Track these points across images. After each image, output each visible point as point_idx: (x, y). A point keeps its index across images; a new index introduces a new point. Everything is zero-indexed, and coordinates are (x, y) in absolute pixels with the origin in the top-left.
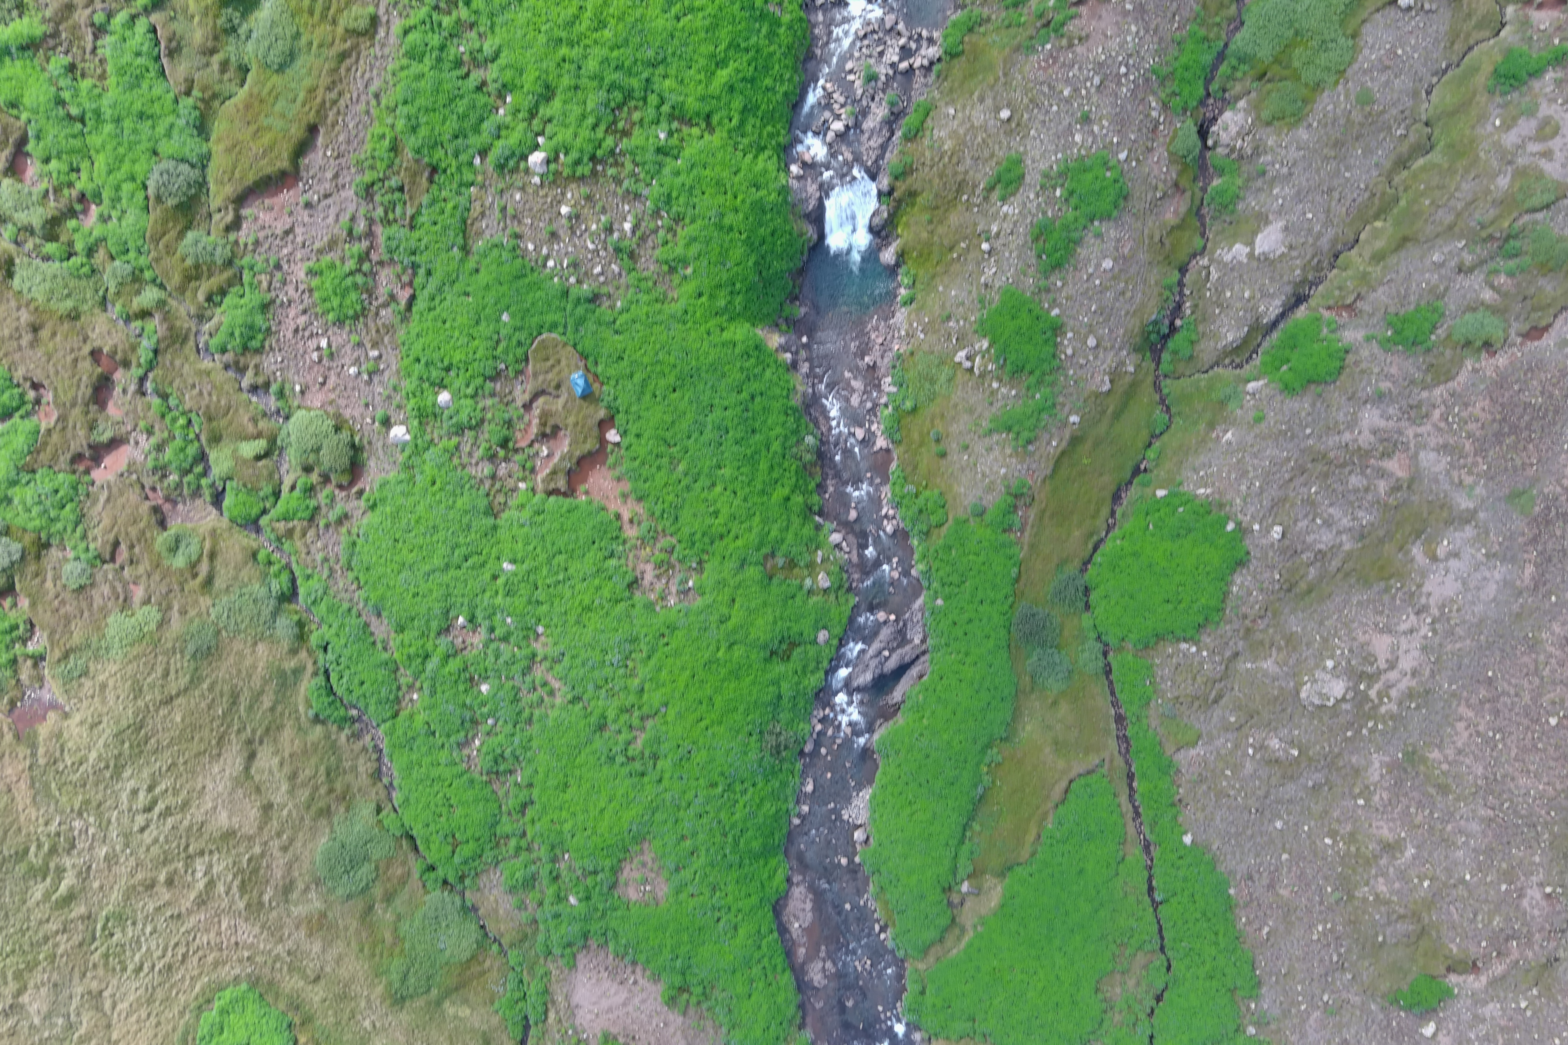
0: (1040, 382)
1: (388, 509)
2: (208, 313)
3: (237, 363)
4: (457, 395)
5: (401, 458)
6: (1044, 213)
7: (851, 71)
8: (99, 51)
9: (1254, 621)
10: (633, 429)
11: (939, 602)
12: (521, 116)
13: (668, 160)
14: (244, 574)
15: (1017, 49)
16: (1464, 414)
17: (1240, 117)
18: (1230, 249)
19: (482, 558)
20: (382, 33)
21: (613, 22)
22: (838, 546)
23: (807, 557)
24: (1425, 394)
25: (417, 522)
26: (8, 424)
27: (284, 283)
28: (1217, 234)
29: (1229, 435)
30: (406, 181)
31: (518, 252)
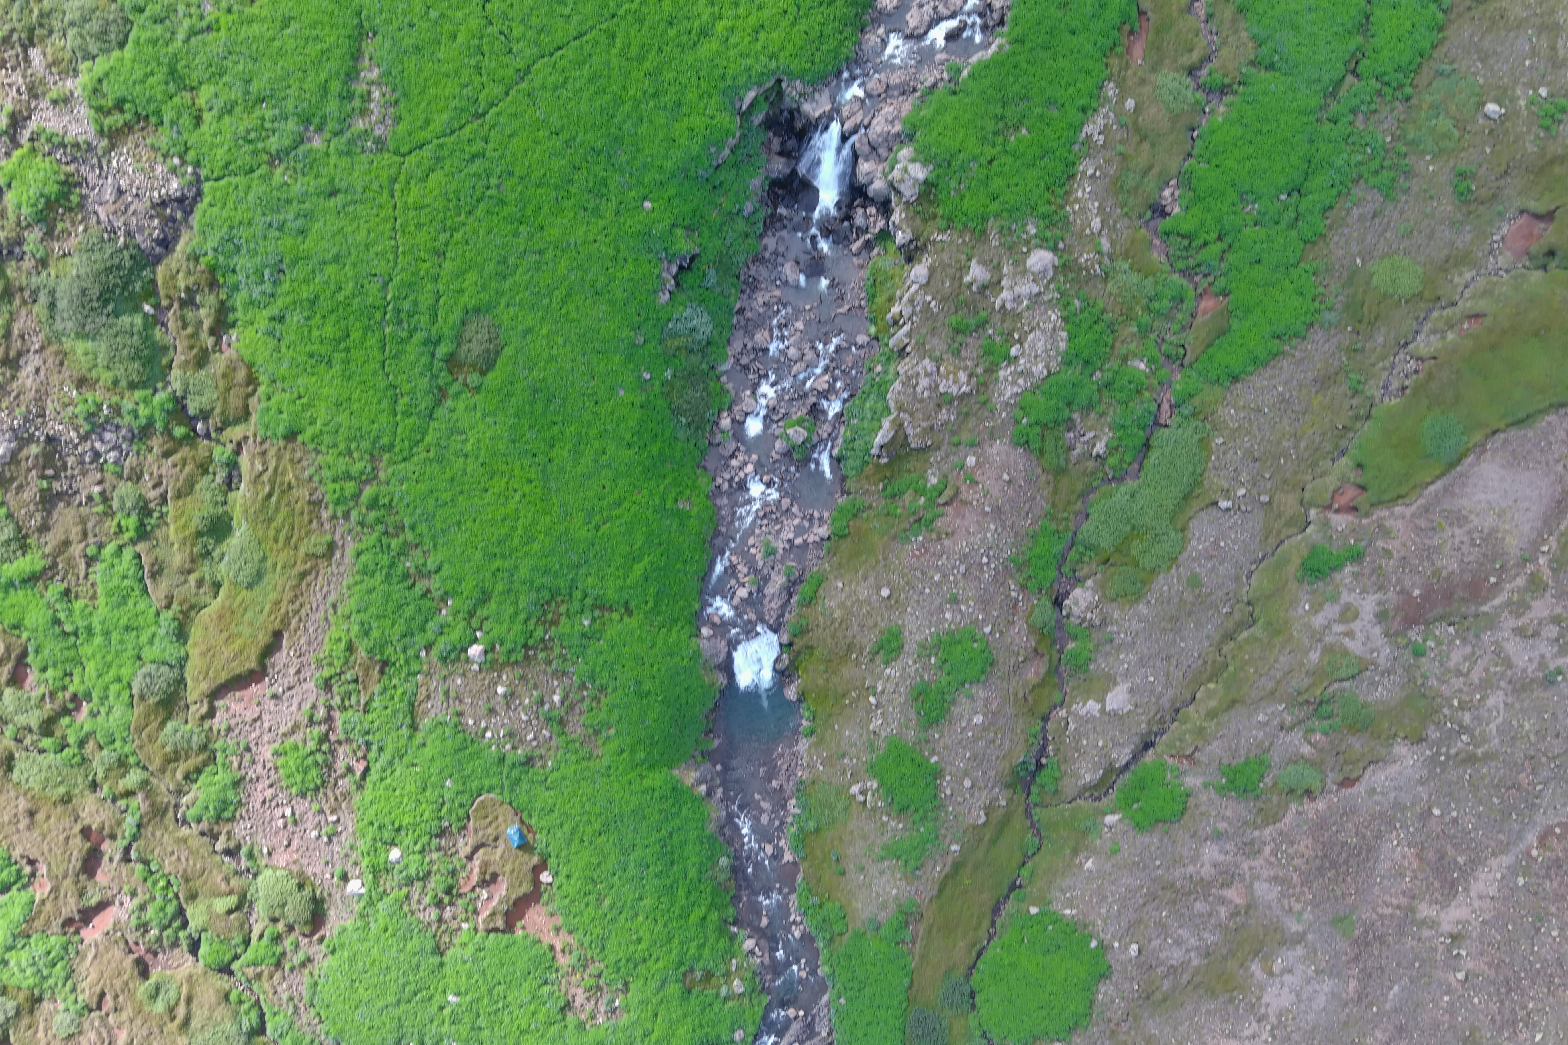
0: (924, 818)
1: (346, 954)
2: (186, 788)
3: (211, 830)
4: (406, 852)
5: (358, 908)
6: (922, 677)
8: (91, 577)
9: (1118, 1024)
10: (564, 871)
11: (842, 1002)
12: (461, 616)
13: (592, 641)
14: (217, 1015)
15: (895, 537)
16: (1291, 851)
17: (1088, 595)
18: (1084, 705)
19: (430, 993)
20: (338, 554)
21: (541, 537)
23: (722, 968)
24: (1256, 833)
25: (372, 964)
26: (6, 897)
27: (254, 762)
28: (1073, 689)
29: (1089, 864)
30: (360, 674)
31: (459, 727)
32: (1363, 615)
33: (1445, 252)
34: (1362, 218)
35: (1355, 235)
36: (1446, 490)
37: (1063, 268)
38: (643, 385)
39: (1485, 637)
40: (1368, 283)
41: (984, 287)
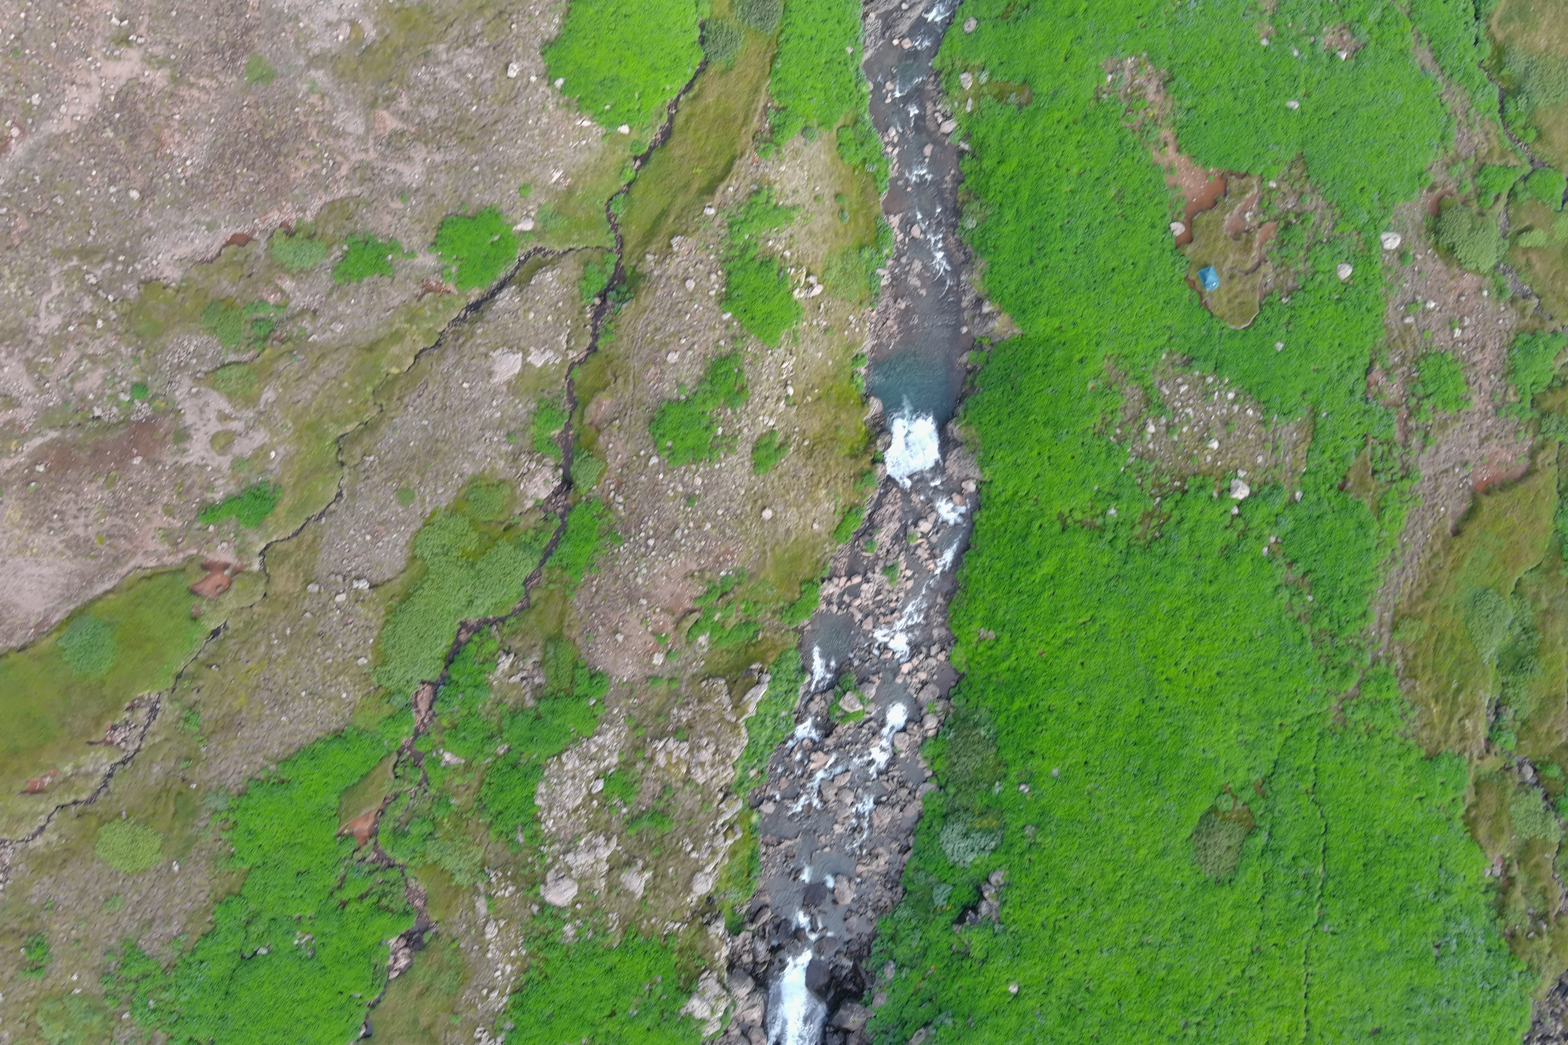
0: (745, 249)
1: (1408, 168)
3: (1542, 321)
4: (1332, 273)
5: (1390, 218)
6: (734, 413)
7: (908, 579)
10: (1157, 233)
11: (849, 50)
12: (1255, 533)
13: (1107, 490)
14: (1552, 118)
15: (752, 576)
16: (317, 166)
17: (532, 491)
18: (547, 362)
19: (1319, 115)
20: (1387, 615)
22: (947, 118)
23: (984, 103)
24: (356, 191)
25: (1381, 153)
27: (1491, 394)
28: (556, 382)
29: (556, 176)
30: (1369, 479)
31: (1264, 407)
32: (206, 439)
33: (65, 873)
34: (168, 920)
35: (177, 900)
36: (90, 582)
37: (535, 881)
38: (1030, 778)
39: (55, 399)
40: (166, 840)
41: (629, 864)
